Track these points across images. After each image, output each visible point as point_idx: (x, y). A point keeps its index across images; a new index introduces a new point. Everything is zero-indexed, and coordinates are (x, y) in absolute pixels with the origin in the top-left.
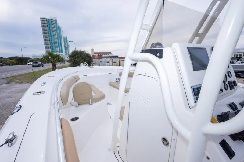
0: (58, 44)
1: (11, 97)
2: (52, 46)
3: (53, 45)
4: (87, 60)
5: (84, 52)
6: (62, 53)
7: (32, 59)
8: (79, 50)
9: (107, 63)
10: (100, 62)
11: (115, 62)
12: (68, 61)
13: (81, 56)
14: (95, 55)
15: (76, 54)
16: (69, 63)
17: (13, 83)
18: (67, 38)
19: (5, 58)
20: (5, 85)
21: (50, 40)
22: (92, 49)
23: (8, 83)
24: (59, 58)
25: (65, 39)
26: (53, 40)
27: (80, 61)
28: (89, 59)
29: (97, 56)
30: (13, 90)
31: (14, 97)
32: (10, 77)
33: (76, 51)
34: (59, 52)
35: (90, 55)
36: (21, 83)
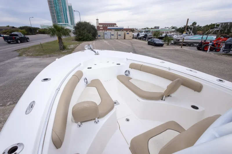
0: (64, 13)
1: (23, 73)
2: (58, 16)
3: (59, 14)
4: (92, 32)
5: (88, 23)
6: (68, 23)
7: (40, 29)
8: (83, 22)
9: (112, 36)
10: (105, 35)
11: (120, 35)
12: (74, 33)
13: (86, 28)
14: (100, 26)
15: (80, 26)
16: (75, 35)
17: (24, 55)
18: (71, 6)
19: (16, 28)
20: (17, 58)
21: (56, 9)
22: (97, 20)
23: (20, 56)
24: (64, 31)
25: (70, 8)
26: (58, 9)
27: (85, 33)
28: (94, 31)
29: (102, 27)
30: (24, 63)
31: (24, 72)
32: (22, 49)
33: (81, 22)
34: (65, 22)
35: (95, 27)
36: (32, 56)
